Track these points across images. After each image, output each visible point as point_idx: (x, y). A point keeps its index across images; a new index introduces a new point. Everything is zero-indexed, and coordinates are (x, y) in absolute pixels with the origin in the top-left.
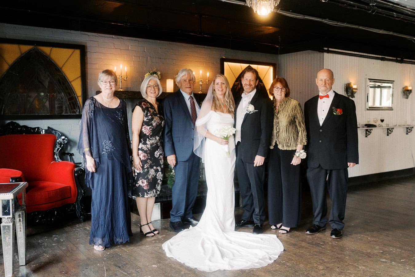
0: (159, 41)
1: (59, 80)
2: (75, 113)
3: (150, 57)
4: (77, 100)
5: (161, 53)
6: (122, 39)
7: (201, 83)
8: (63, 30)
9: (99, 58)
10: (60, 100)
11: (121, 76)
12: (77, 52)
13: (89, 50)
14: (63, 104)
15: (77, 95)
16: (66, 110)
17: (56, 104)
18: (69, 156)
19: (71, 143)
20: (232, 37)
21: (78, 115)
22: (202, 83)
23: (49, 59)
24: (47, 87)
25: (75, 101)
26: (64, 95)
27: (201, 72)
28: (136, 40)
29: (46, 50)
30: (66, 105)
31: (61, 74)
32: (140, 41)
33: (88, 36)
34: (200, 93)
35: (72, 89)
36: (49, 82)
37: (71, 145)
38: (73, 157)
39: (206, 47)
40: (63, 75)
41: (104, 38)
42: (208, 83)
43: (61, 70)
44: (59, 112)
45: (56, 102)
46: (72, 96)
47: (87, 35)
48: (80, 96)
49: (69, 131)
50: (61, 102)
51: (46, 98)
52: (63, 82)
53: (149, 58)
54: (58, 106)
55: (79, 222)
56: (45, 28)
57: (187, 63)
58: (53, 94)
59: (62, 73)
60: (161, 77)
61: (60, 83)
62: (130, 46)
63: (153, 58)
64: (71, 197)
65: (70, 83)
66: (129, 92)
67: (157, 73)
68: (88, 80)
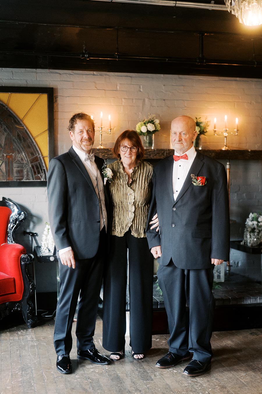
0: (162, 75)
1: (18, 135)
2: (40, 179)
3: (149, 99)
4: (43, 162)
5: (165, 92)
6: (107, 76)
7: (226, 134)
8: (26, 69)
9: (73, 104)
10: (20, 162)
11: (102, 128)
12: (44, 97)
13: (60, 93)
14: (24, 168)
15: (42, 155)
16: (28, 175)
17: (15, 167)
18: (30, 236)
19: (35, 219)
20: (256, 63)
21: (42, 181)
22: (228, 133)
23: (7, 108)
24: (3, 145)
25: (39, 163)
26: (25, 156)
27: (226, 117)
28: (128, 76)
29: (3, 97)
30: (27, 169)
31: (22, 128)
32: (133, 77)
33: (58, 75)
34: (224, 149)
35: (35, 147)
36: (5, 138)
37: (34, 222)
38: (37, 237)
39: (238, 79)
40: (24, 128)
41: (82, 75)
42: (236, 134)
43: (21, 122)
44: (19, 178)
45: (15, 165)
46: (35, 156)
47: (57, 73)
48: (47, 156)
49: (32, 203)
50: (21, 165)
51: (2, 159)
52: (23, 138)
53: (147, 100)
54: (17, 170)
55: (26, 328)
56: (3, 69)
57: (206, 105)
58: (11, 154)
59: (23, 126)
60: (160, 127)
61: (20, 140)
62: (118, 85)
63: (154, 100)
64: (15, 293)
65: (34, 139)
66: (109, 151)
67: (154, 121)
68: (58, 134)
